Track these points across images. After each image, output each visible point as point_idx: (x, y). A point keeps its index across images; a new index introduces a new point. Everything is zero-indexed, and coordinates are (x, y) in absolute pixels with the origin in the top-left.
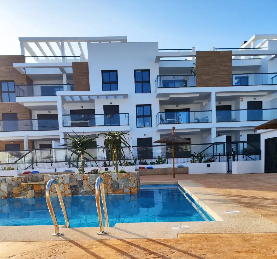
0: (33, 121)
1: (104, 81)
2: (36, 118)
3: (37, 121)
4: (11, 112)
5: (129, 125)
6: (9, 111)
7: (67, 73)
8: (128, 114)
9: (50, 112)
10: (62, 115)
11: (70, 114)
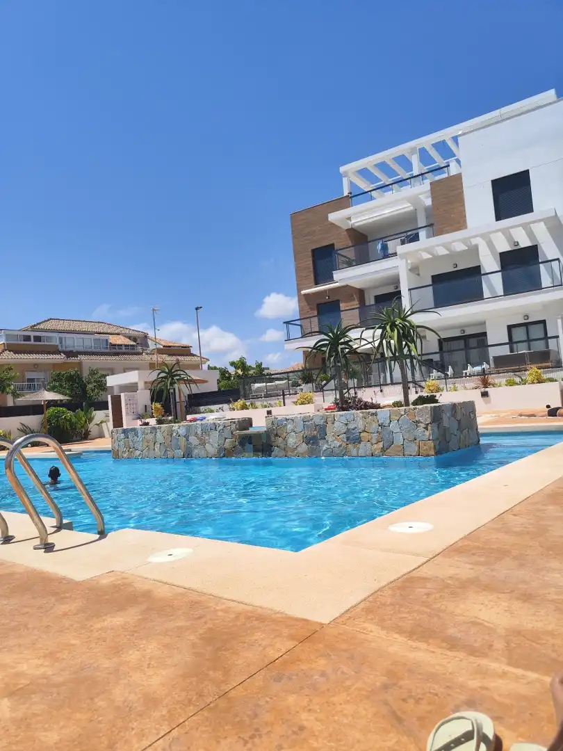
4: (330, 300)
5: (561, 285)
6: (327, 298)
8: (558, 259)
9: (397, 287)
10: (410, 290)
11: (430, 283)
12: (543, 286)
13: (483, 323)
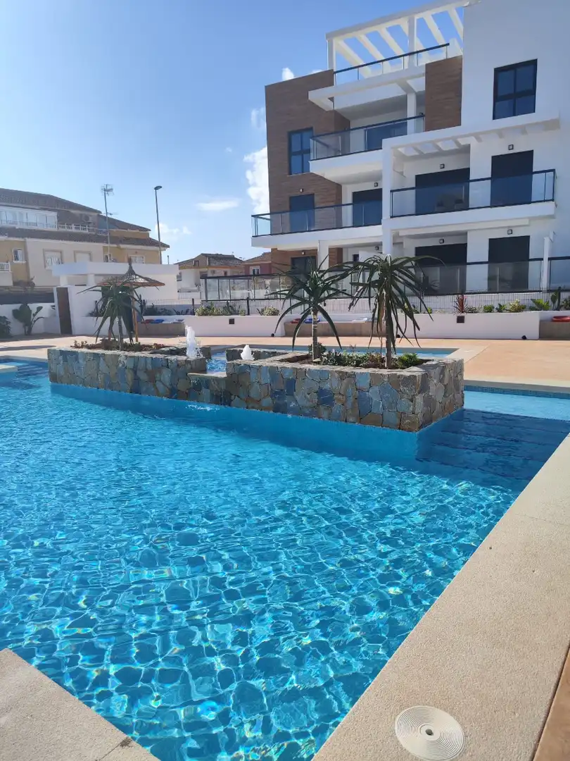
0: (343, 208)
1: (500, 94)
2: (350, 201)
3: (350, 208)
4: (303, 194)
5: (553, 200)
6: (301, 191)
7: (417, 91)
8: (553, 171)
9: (377, 184)
10: (392, 191)
11: (413, 185)
12: (533, 200)
13: (465, 234)
